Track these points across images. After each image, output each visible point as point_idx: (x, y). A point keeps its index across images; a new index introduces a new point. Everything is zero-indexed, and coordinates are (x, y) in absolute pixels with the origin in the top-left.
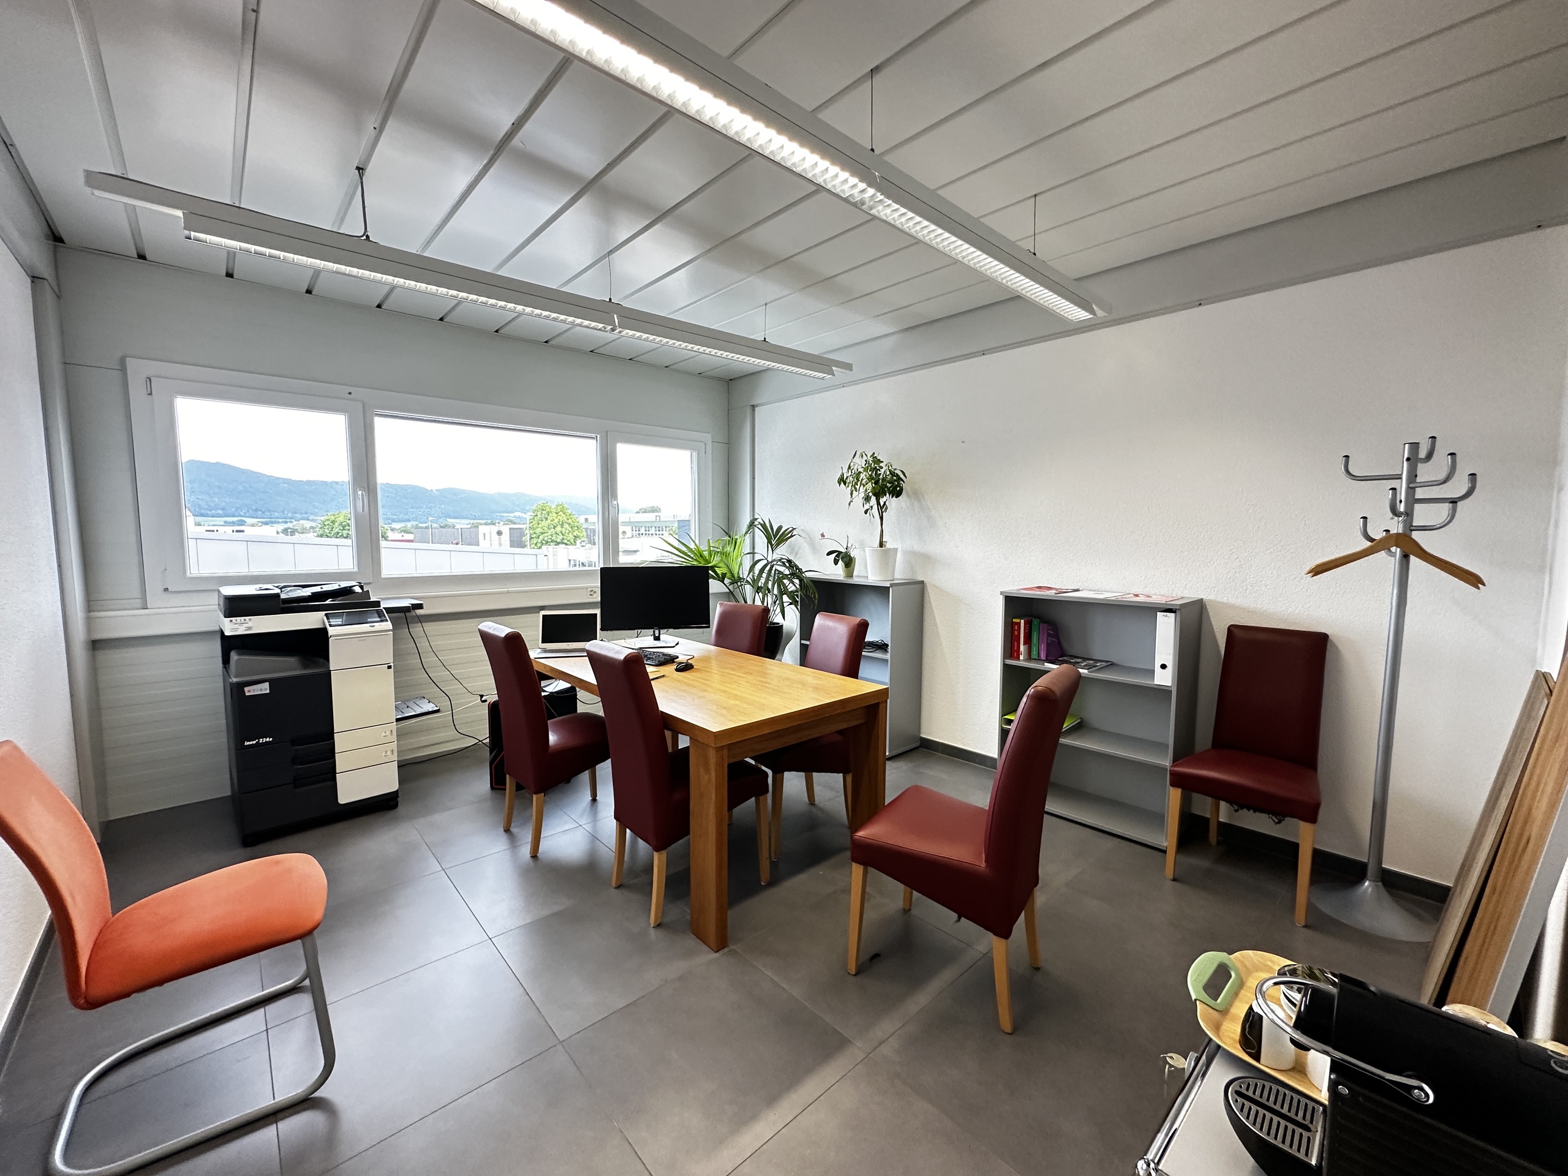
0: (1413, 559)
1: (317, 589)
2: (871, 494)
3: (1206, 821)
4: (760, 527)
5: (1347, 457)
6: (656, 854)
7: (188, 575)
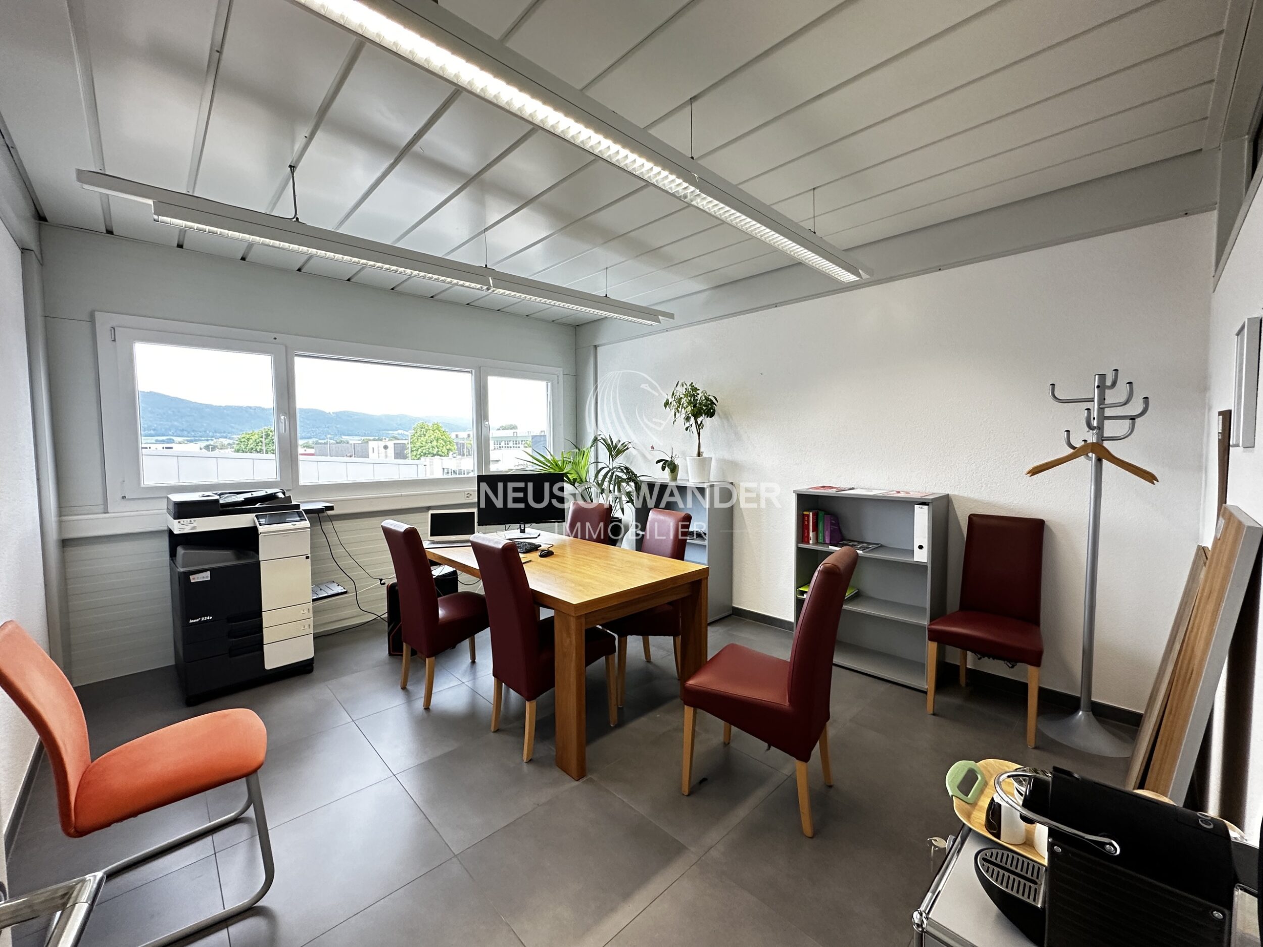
0: (1105, 462)
1: (248, 495)
2: (690, 415)
3: (956, 668)
4: (602, 441)
5: (1053, 385)
6: (528, 704)
7: (142, 485)
